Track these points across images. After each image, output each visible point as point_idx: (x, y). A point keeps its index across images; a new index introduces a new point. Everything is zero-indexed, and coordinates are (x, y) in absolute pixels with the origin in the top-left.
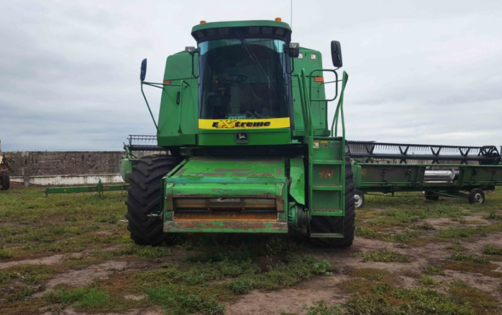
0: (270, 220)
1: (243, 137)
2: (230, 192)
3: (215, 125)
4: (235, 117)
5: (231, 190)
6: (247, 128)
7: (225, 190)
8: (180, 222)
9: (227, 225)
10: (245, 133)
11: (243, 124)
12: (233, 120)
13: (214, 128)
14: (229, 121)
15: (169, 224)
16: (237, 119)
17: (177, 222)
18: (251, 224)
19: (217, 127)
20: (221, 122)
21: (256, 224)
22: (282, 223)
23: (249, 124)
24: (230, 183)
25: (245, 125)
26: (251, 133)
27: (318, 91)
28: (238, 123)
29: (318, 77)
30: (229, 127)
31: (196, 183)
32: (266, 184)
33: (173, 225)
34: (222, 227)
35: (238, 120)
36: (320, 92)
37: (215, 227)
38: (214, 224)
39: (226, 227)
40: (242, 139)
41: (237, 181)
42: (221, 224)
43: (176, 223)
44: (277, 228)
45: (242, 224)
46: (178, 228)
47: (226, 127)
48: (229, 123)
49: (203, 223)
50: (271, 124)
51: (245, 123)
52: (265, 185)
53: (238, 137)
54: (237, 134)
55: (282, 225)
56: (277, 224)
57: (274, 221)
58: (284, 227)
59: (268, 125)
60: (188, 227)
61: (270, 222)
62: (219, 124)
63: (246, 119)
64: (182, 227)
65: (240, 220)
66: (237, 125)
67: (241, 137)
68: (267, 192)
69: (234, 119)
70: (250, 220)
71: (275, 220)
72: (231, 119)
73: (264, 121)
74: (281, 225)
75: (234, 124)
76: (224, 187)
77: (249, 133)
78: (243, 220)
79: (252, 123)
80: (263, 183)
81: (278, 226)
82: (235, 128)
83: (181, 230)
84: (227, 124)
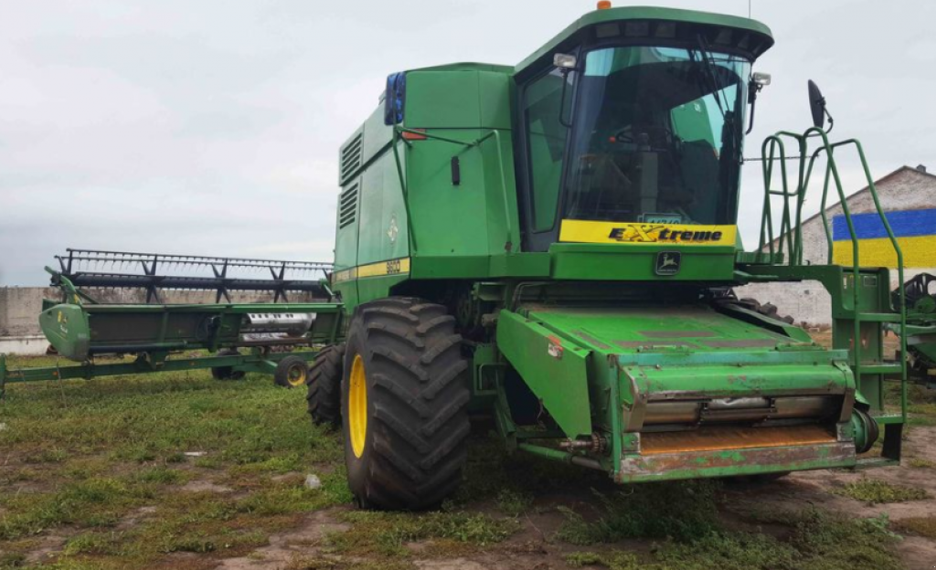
0: (825, 441)
1: (671, 262)
2: (763, 384)
3: (615, 234)
4: (661, 219)
5: (764, 380)
6: (681, 243)
7: (753, 381)
8: (653, 457)
9: (749, 457)
10: (676, 255)
11: (674, 234)
12: (655, 225)
13: (613, 241)
14: (648, 226)
15: (631, 463)
16: (665, 222)
17: (648, 458)
18: (792, 453)
19: (620, 239)
20: (629, 229)
21: (802, 451)
22: (846, 446)
23: (685, 236)
24: (748, 364)
25: (679, 236)
26: (688, 254)
28: (666, 231)
30: (646, 238)
31: (680, 365)
32: (815, 364)
33: (640, 464)
34: (740, 463)
35: (667, 226)
37: (726, 464)
38: (724, 456)
39: (748, 462)
40: (669, 266)
41: (760, 359)
42: (738, 457)
43: (646, 459)
44: (839, 457)
45: (776, 454)
46: (652, 470)
47: (640, 241)
48: (647, 232)
49: (702, 457)
50: (722, 237)
51: (680, 232)
52: (812, 366)
53: (661, 262)
54: (658, 256)
55: (846, 449)
56: (837, 449)
57: (832, 443)
58: (850, 454)
59: (718, 239)
60: (672, 468)
61: (826, 446)
62: (625, 233)
63: (682, 223)
64: (659, 468)
65: (773, 445)
66: (662, 236)
67: (666, 262)
68: (830, 382)
69: (658, 222)
70: (789, 443)
71: (833, 441)
72: (653, 222)
73: (712, 228)
74: (844, 449)
75: (657, 234)
76: (737, 373)
77: (683, 255)
78: (777, 444)
79: (690, 233)
80: (808, 363)
81: (840, 453)
82: (659, 243)
83: (660, 475)
84: (642, 233)
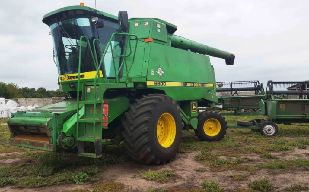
0: (46, 142)
1: (73, 86)
6: (73, 80)
7: (26, 121)
10: (73, 83)
16: (68, 74)
19: (62, 80)
20: (62, 77)
27: (145, 49)
28: (69, 76)
29: (147, 38)
32: (46, 117)
36: (145, 50)
41: (35, 115)
42: (28, 143)
44: (49, 148)
47: (65, 80)
48: (65, 77)
50: (85, 76)
51: (72, 76)
53: (70, 86)
63: (72, 73)
65: (35, 141)
66: (68, 78)
72: (66, 74)
74: (50, 145)
77: (75, 83)
79: (74, 76)
